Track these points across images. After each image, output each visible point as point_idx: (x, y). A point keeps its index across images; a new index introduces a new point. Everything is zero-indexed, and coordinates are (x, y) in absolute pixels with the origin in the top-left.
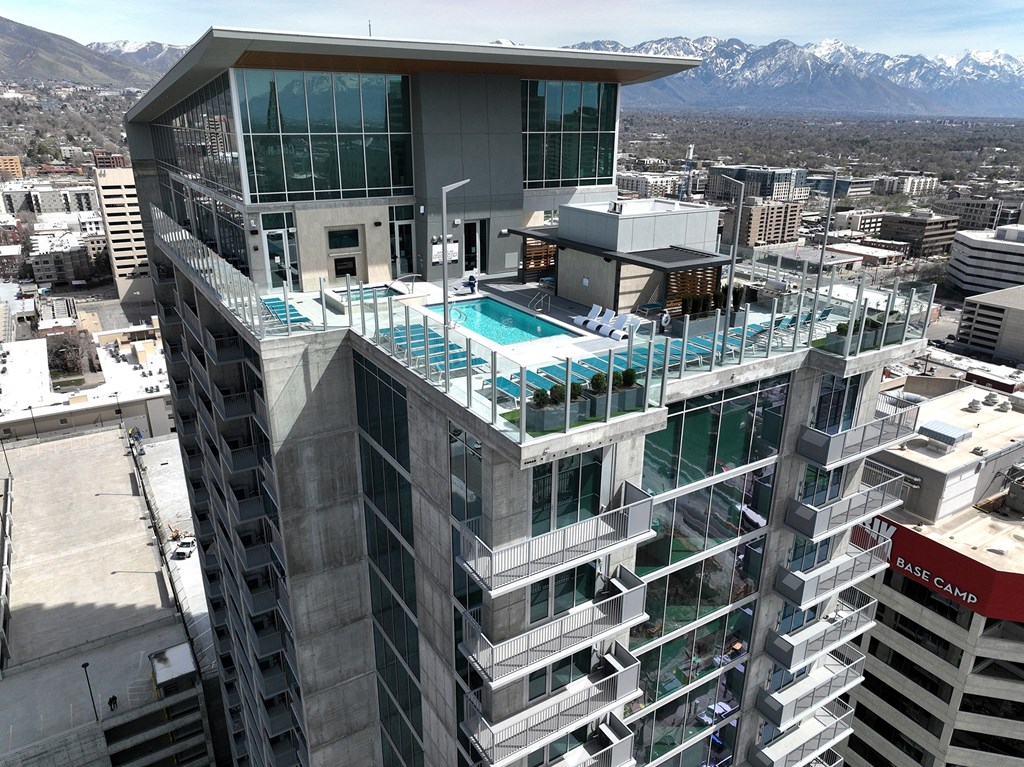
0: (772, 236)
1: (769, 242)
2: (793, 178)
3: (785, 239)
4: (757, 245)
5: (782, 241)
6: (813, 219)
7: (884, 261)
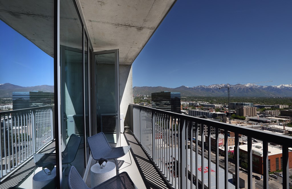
0: (250, 115)
1: (249, 116)
2: (250, 105)
3: (253, 115)
4: (246, 116)
5: (253, 116)
6: (258, 113)
7: (285, 121)
